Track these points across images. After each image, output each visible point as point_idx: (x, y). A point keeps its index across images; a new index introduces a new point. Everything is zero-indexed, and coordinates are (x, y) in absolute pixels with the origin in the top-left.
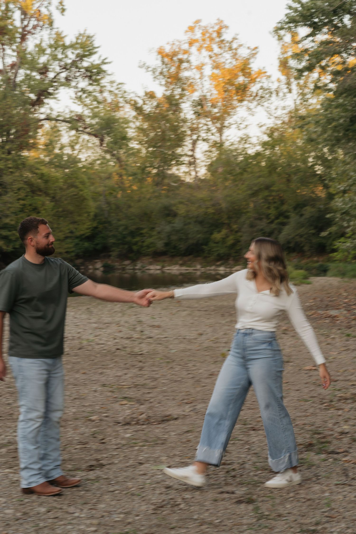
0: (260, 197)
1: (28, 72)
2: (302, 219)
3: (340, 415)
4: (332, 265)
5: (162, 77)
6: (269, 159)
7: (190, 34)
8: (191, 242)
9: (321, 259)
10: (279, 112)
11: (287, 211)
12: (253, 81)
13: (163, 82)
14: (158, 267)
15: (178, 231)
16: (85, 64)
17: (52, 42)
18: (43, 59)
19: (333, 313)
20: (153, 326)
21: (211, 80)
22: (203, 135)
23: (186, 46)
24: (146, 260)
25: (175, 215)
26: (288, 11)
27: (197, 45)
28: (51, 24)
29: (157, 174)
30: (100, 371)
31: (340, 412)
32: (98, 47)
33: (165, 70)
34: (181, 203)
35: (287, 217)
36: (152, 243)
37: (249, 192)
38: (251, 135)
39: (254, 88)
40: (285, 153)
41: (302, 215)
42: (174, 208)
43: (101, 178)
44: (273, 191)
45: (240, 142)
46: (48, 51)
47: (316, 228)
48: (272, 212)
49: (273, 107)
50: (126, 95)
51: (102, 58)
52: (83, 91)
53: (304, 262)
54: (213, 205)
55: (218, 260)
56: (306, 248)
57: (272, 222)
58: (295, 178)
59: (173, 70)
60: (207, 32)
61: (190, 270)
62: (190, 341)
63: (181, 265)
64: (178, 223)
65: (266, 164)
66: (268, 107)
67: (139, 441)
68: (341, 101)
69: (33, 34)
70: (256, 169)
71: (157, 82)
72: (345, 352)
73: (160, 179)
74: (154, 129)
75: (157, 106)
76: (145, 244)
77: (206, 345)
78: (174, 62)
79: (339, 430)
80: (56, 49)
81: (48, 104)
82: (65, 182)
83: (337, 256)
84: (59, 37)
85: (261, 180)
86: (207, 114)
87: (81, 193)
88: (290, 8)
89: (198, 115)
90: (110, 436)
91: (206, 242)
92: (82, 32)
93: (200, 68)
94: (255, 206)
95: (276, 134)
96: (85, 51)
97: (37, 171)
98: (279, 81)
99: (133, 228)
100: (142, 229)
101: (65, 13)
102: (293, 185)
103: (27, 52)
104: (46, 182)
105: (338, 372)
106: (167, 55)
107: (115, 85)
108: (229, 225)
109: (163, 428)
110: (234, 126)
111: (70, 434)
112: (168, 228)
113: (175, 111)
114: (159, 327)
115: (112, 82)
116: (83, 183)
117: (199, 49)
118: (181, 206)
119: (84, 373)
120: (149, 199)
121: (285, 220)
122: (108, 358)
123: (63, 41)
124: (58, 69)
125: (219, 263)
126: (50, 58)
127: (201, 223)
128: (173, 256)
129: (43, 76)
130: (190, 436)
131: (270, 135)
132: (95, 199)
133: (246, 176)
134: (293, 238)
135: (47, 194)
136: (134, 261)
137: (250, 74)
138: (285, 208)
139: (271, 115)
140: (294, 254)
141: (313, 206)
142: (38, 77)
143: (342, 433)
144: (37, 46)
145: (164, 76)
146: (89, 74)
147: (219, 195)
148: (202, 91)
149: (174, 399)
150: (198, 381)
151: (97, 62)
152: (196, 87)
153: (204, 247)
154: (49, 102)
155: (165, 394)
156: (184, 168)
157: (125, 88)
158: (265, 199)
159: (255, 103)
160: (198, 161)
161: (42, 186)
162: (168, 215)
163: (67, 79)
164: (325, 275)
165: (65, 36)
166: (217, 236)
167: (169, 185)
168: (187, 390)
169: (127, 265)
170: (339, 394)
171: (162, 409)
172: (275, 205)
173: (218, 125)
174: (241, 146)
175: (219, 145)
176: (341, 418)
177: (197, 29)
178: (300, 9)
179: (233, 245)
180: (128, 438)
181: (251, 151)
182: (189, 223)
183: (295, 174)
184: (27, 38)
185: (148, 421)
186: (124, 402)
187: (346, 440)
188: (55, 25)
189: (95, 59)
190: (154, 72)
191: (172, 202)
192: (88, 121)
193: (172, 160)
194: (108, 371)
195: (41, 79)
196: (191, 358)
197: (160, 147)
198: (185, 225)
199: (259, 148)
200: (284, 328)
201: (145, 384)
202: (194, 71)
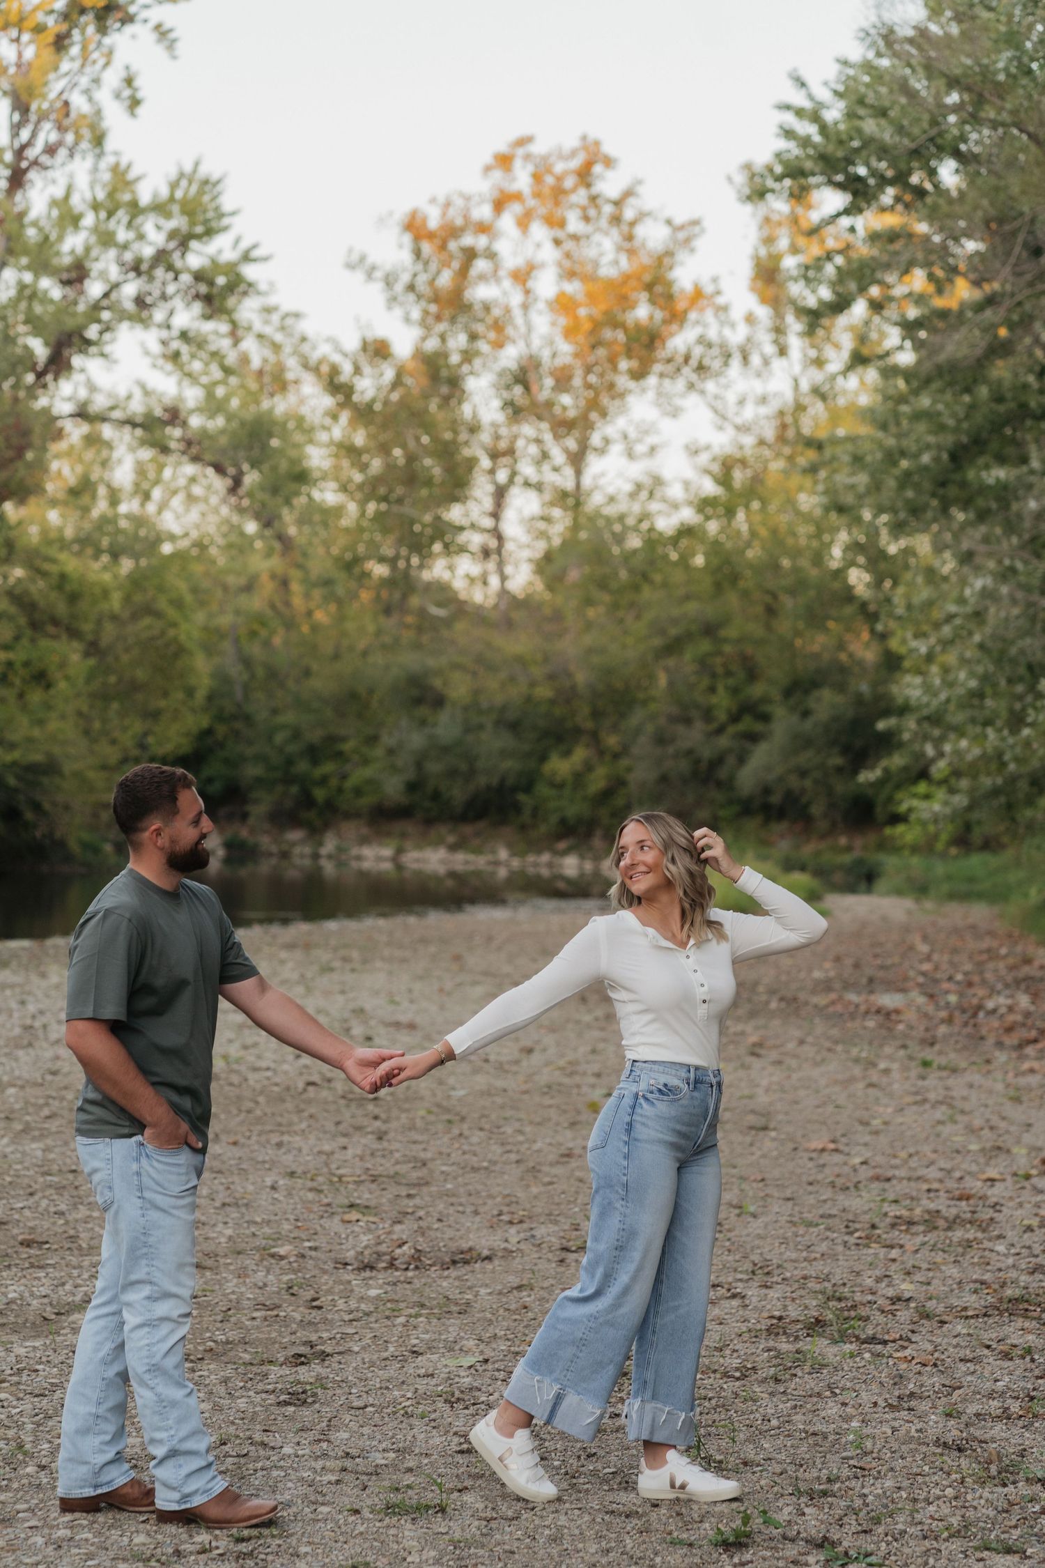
0: (688, 656)
1: (28, 277)
2: (808, 725)
3: (894, 1260)
4: (890, 862)
5: (411, 297)
6: (715, 548)
7: (497, 175)
8: (482, 781)
9: (859, 842)
10: (749, 412)
11: (766, 700)
12: (677, 318)
13: (416, 314)
14: (387, 852)
15: (446, 750)
16: (195, 259)
17: (101, 195)
18: (73, 243)
19: (889, 1000)
20: (397, 1025)
21: (552, 310)
22: (527, 469)
23: (483, 212)
24: (351, 829)
25: (439, 702)
26: (783, 144)
27: (517, 208)
28: (99, 140)
29: (389, 583)
30: (275, 1138)
31: (894, 1253)
32: (233, 214)
33: (422, 279)
34: (456, 666)
35: (765, 718)
36: (370, 782)
37: (657, 642)
38: (667, 474)
39: (680, 341)
40: (764, 532)
41: (806, 714)
42: (437, 683)
43: (225, 588)
44: (725, 640)
45: (633, 495)
46: (89, 220)
47: (846, 750)
48: (722, 701)
49: (731, 397)
50: (305, 348)
51: (244, 245)
52: (184, 336)
53: (808, 850)
54: (551, 677)
55: (560, 837)
56: (816, 810)
57: (720, 731)
58: (788, 602)
59: (445, 279)
60: (549, 171)
61: (479, 862)
62: (501, 1068)
63: (453, 848)
64: (446, 726)
65: (708, 562)
66: (716, 397)
67: (402, 1305)
68: (925, 401)
69: (46, 168)
70: (678, 576)
71: (398, 312)
72: (915, 1108)
73: (397, 595)
74: (385, 449)
75: (397, 383)
76: (349, 784)
77: (544, 1078)
78: (451, 257)
79: (891, 1292)
80: (110, 214)
81: (82, 370)
82: (127, 599)
83: (905, 834)
84: (121, 179)
85: (692, 607)
86: (541, 411)
87: (172, 632)
88: (789, 134)
89: (515, 412)
90: (329, 1292)
91: (528, 783)
92: (188, 168)
93: (522, 276)
94: (671, 684)
95: (739, 476)
96: (192, 223)
97: (46, 566)
98: (750, 319)
99: (315, 736)
100: (344, 739)
101: (140, 110)
102: (784, 626)
103: (27, 220)
104: (73, 598)
105: (895, 1157)
106: (431, 236)
107: (275, 318)
108: (595, 736)
109: (458, 1278)
110: (616, 449)
111: (230, 1286)
112: (417, 740)
113: (446, 399)
114: (412, 1026)
115: (268, 310)
116: (178, 604)
117: (523, 223)
118: (457, 676)
119: (235, 1143)
120: (365, 654)
121: (759, 727)
122: (289, 1105)
123: (133, 192)
124: (114, 272)
125: (562, 845)
126: (93, 239)
127: (514, 726)
128: (429, 822)
129: (69, 291)
130: (527, 1298)
131: (724, 480)
132: (209, 650)
133: (647, 593)
134: (781, 779)
135: (74, 633)
136: (315, 832)
137: (669, 297)
138: (757, 690)
139: (724, 418)
140: (783, 826)
141: (841, 688)
142: (56, 293)
143: (896, 1300)
144: (54, 203)
145: (419, 297)
146: (203, 289)
147: (570, 647)
148: (528, 345)
149: (476, 1213)
150: (534, 1170)
151: (229, 256)
152: (510, 331)
153: (522, 797)
154: (86, 366)
155: (453, 1200)
156: (466, 566)
157: (306, 327)
158: (703, 663)
159: (680, 384)
160: (509, 546)
161: (61, 609)
162: (418, 701)
163: (140, 301)
164: (869, 891)
165: (138, 179)
166: (560, 766)
167: (422, 613)
168: (506, 1192)
169: (294, 844)
170: (894, 1211)
171: (450, 1233)
172: (731, 682)
173: (572, 444)
174: (636, 508)
175: (572, 500)
176: (894, 1267)
177: (518, 164)
178: (817, 138)
179: (606, 795)
180: (378, 1297)
181: (666, 524)
182: (481, 727)
183: (792, 592)
184: (31, 181)
185: (417, 1261)
186: (354, 1215)
187: (904, 1315)
188: (110, 144)
189: (222, 248)
190: (388, 284)
191: (431, 662)
192: (195, 422)
193: (432, 540)
194: (297, 1141)
195: (64, 297)
196: (509, 1113)
197: (400, 501)
198: (468, 729)
199: (687, 515)
200: (753, 1039)
201: (397, 1173)
202: (507, 283)
